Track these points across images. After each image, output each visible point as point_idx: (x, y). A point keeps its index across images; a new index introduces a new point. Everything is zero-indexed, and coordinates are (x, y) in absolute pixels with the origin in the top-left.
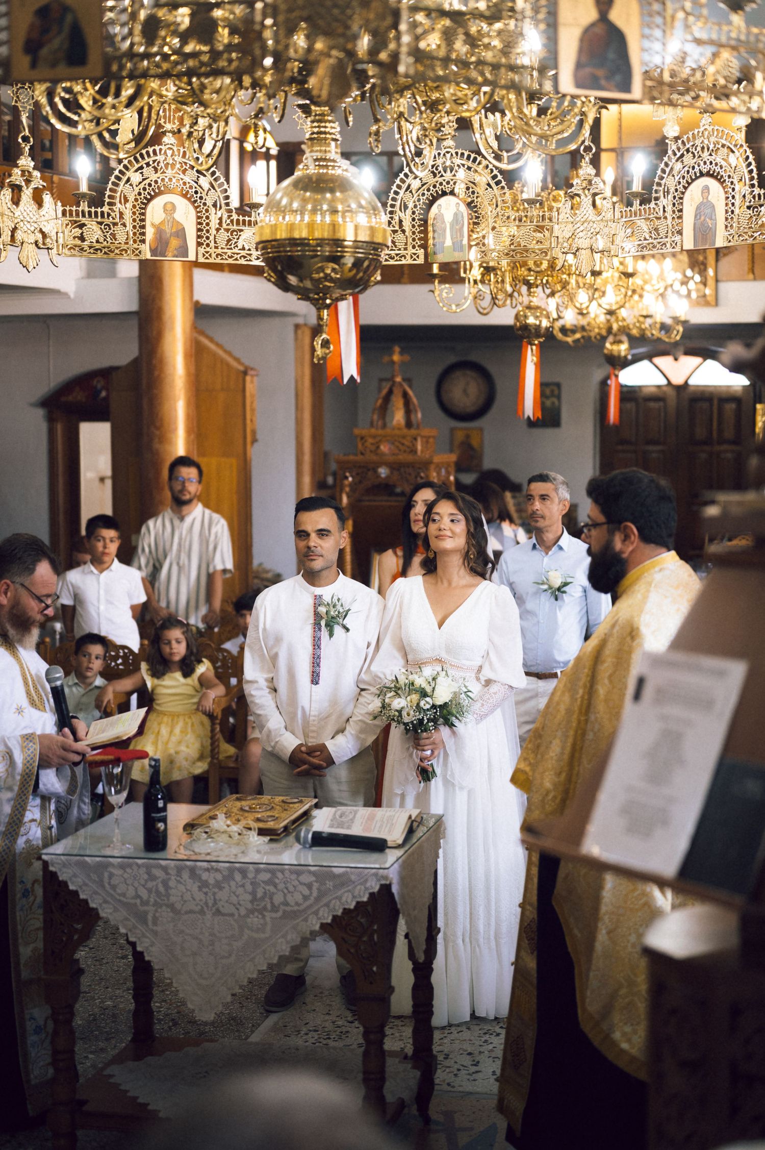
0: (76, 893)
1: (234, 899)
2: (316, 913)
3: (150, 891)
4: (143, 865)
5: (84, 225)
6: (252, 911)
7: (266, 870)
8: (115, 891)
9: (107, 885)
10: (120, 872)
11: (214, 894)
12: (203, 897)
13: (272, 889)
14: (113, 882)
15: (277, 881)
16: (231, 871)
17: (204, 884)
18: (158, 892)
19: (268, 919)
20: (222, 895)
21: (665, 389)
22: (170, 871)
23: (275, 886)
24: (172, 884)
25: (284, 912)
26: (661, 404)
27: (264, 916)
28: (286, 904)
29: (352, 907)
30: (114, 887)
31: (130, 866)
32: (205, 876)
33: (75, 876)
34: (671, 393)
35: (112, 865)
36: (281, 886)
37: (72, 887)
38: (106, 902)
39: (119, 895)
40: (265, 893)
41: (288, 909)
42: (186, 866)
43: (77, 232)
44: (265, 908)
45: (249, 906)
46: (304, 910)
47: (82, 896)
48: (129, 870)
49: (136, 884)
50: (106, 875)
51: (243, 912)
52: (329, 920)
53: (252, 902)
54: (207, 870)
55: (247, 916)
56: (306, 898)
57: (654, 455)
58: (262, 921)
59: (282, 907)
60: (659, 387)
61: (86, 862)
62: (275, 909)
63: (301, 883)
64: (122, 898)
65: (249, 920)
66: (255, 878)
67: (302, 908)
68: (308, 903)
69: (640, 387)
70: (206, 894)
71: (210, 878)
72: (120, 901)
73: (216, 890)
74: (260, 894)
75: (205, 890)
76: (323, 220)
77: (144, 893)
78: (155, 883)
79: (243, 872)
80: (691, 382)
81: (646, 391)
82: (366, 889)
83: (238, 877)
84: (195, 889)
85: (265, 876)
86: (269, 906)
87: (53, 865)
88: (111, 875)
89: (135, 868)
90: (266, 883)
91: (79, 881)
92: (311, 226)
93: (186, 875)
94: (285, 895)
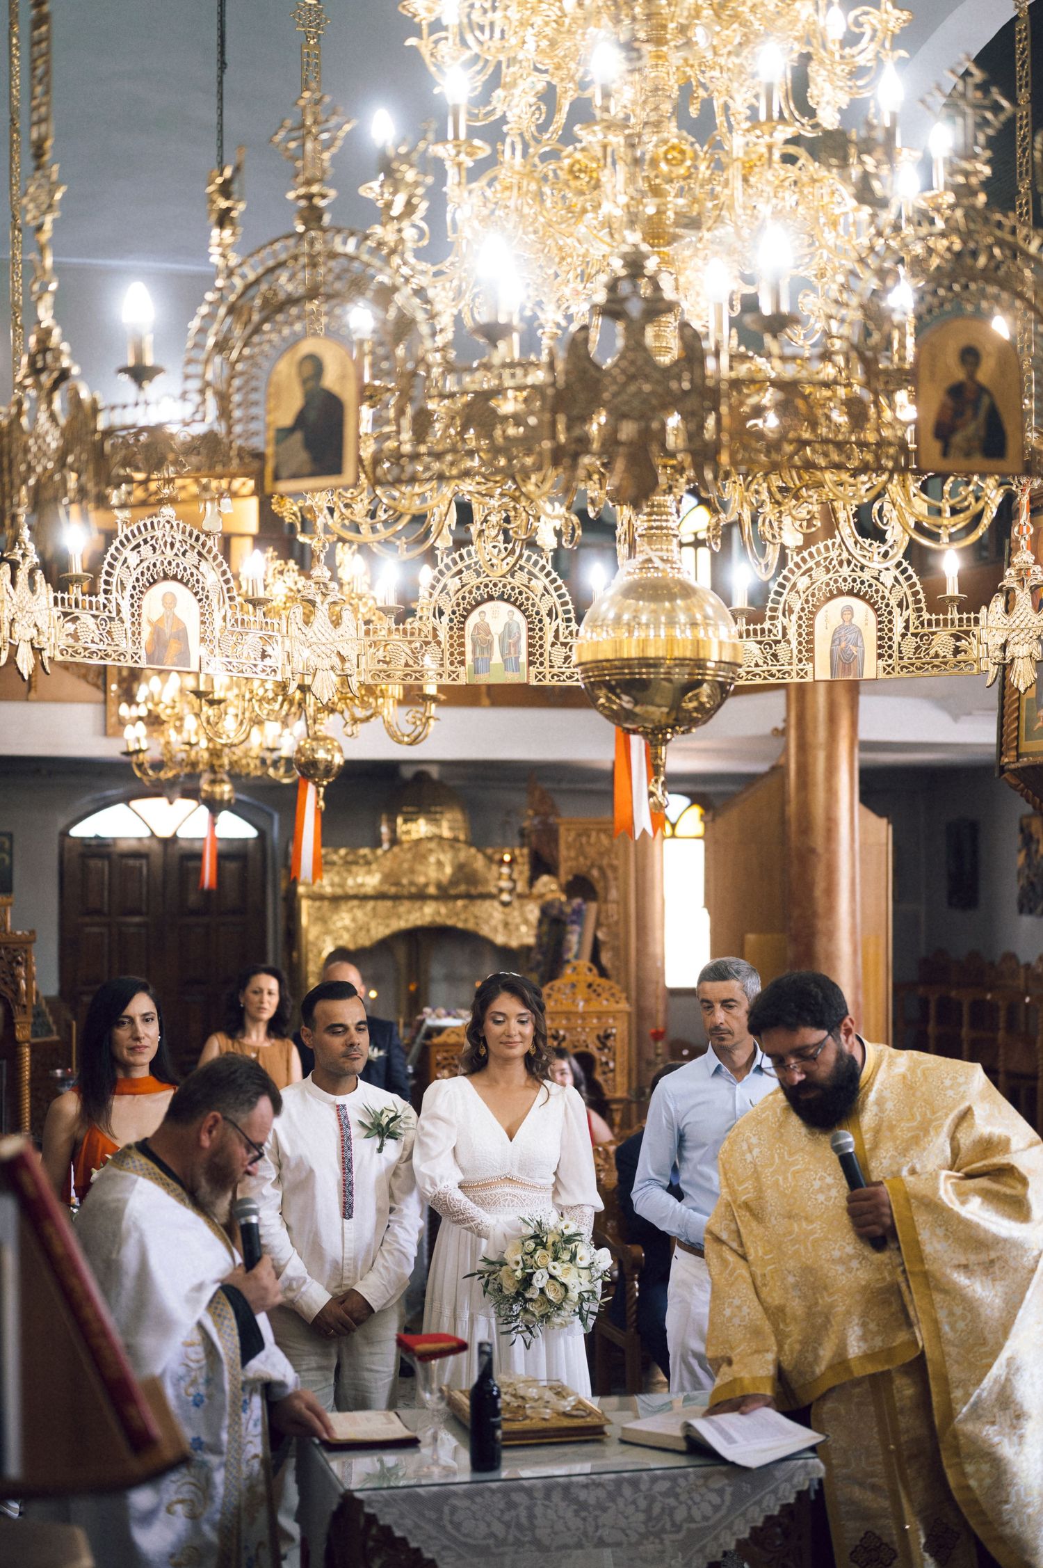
0: (403, 1541)
1: (622, 1522)
2: (730, 1527)
3: (507, 1525)
4: (499, 1490)
5: (77, 618)
6: (644, 1536)
7: (663, 1478)
8: (458, 1530)
9: (449, 1527)
10: (467, 1503)
11: (596, 1517)
12: (580, 1523)
13: (672, 1501)
14: (456, 1519)
15: (678, 1490)
16: (619, 1483)
17: (582, 1506)
18: (519, 1526)
19: (667, 1542)
20: (606, 1518)
21: (146, 842)
22: (536, 1495)
23: (677, 1496)
24: (538, 1511)
25: (689, 1530)
26: (144, 862)
27: (662, 1541)
28: (690, 1519)
29: (776, 1513)
30: (457, 1526)
31: (480, 1493)
32: (583, 1495)
33: (402, 1516)
34: (156, 846)
35: (455, 1494)
36: (683, 1497)
37: (398, 1533)
38: (445, 1548)
39: (465, 1535)
40: (663, 1509)
41: (693, 1526)
42: (558, 1484)
43: (70, 627)
44: (663, 1530)
45: (642, 1529)
46: (714, 1527)
47: (413, 1545)
48: (478, 1500)
49: (488, 1518)
50: (446, 1509)
51: (634, 1538)
52: (746, 1535)
53: (645, 1523)
54: (586, 1486)
55: (639, 1543)
56: (716, 1508)
57: (132, 930)
58: (659, 1547)
59: (685, 1526)
60: (140, 839)
61: (419, 1495)
62: (677, 1528)
63: (711, 1490)
64: (470, 1541)
65: (641, 1548)
66: (650, 1489)
67: (711, 1522)
68: (719, 1515)
69: (114, 839)
70: (584, 1519)
71: (589, 1497)
72: (465, 1544)
73: (598, 1513)
74: (656, 1510)
75: (583, 1514)
76: (683, 635)
77: (498, 1529)
78: (513, 1513)
79: (634, 1484)
80: (180, 835)
81: (123, 846)
82: (793, 1487)
83: (627, 1491)
84: (569, 1514)
85: (663, 1486)
86: (668, 1526)
87: (370, 1505)
88: (454, 1510)
89: (487, 1495)
90: (665, 1494)
91: (408, 1523)
92: (671, 641)
93: (556, 1497)
94: (689, 1508)
